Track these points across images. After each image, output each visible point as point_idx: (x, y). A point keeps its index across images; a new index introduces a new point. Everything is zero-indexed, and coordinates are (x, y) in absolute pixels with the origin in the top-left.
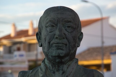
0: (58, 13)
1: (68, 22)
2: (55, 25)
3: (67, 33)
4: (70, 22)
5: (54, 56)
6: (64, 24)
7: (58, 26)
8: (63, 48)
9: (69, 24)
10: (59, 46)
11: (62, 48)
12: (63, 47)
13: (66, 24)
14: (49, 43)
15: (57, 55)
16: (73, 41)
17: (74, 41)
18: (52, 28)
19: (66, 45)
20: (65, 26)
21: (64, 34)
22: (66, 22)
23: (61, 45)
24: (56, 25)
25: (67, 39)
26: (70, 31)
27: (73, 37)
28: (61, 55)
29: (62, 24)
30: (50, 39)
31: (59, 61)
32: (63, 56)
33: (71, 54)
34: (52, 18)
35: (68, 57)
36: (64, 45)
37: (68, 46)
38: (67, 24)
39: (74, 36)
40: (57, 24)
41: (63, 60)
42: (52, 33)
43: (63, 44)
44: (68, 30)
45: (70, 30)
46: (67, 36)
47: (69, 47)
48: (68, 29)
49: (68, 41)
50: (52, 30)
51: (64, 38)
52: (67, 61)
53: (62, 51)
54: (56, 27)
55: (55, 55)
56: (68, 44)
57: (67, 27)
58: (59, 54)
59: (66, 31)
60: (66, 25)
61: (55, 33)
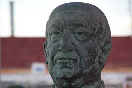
0: (65, 13)
1: (79, 27)
2: (59, 32)
3: (77, 43)
4: (82, 25)
5: (59, 78)
6: (73, 29)
7: (64, 32)
8: (71, 66)
9: (80, 29)
10: (64, 63)
11: (69, 65)
12: (71, 64)
13: (76, 29)
14: (52, 58)
15: (61, 76)
16: (88, 54)
17: (90, 54)
18: (56, 36)
19: (76, 60)
20: (75, 32)
21: (73, 44)
22: (76, 25)
23: (67, 61)
24: (61, 32)
25: (77, 51)
26: (81, 39)
27: (87, 48)
28: (67, 76)
29: (70, 29)
30: (52, 53)
31: (66, 84)
32: (71, 78)
33: (85, 75)
34: (56, 21)
35: (80, 79)
36: (71, 61)
37: (79, 62)
38: (78, 28)
39: (90, 47)
40: (63, 29)
41: (73, 84)
42: (56, 43)
43: (70, 59)
44: (78, 38)
45: (82, 37)
46: (76, 47)
47: (81, 63)
48: (79, 36)
49: (79, 55)
50: (56, 39)
51: (71, 51)
52: (80, 85)
53: (69, 70)
54: (61, 33)
55: (59, 76)
56: (79, 60)
57: (77, 34)
58: (65, 75)
59: (77, 39)
60: (77, 31)
61: (60, 43)
